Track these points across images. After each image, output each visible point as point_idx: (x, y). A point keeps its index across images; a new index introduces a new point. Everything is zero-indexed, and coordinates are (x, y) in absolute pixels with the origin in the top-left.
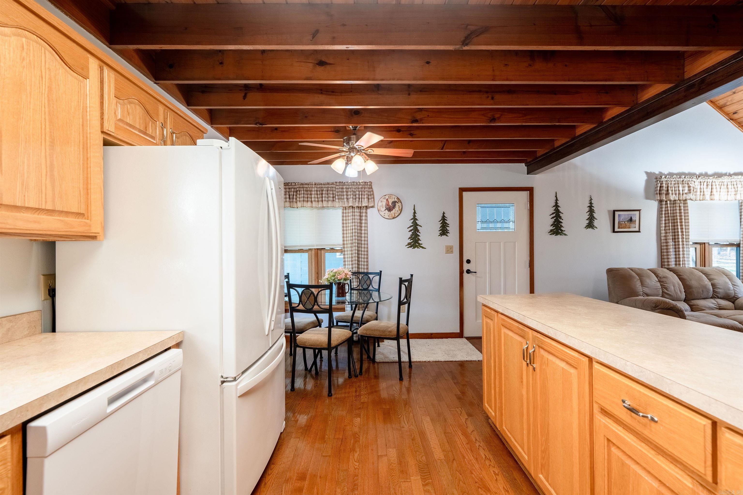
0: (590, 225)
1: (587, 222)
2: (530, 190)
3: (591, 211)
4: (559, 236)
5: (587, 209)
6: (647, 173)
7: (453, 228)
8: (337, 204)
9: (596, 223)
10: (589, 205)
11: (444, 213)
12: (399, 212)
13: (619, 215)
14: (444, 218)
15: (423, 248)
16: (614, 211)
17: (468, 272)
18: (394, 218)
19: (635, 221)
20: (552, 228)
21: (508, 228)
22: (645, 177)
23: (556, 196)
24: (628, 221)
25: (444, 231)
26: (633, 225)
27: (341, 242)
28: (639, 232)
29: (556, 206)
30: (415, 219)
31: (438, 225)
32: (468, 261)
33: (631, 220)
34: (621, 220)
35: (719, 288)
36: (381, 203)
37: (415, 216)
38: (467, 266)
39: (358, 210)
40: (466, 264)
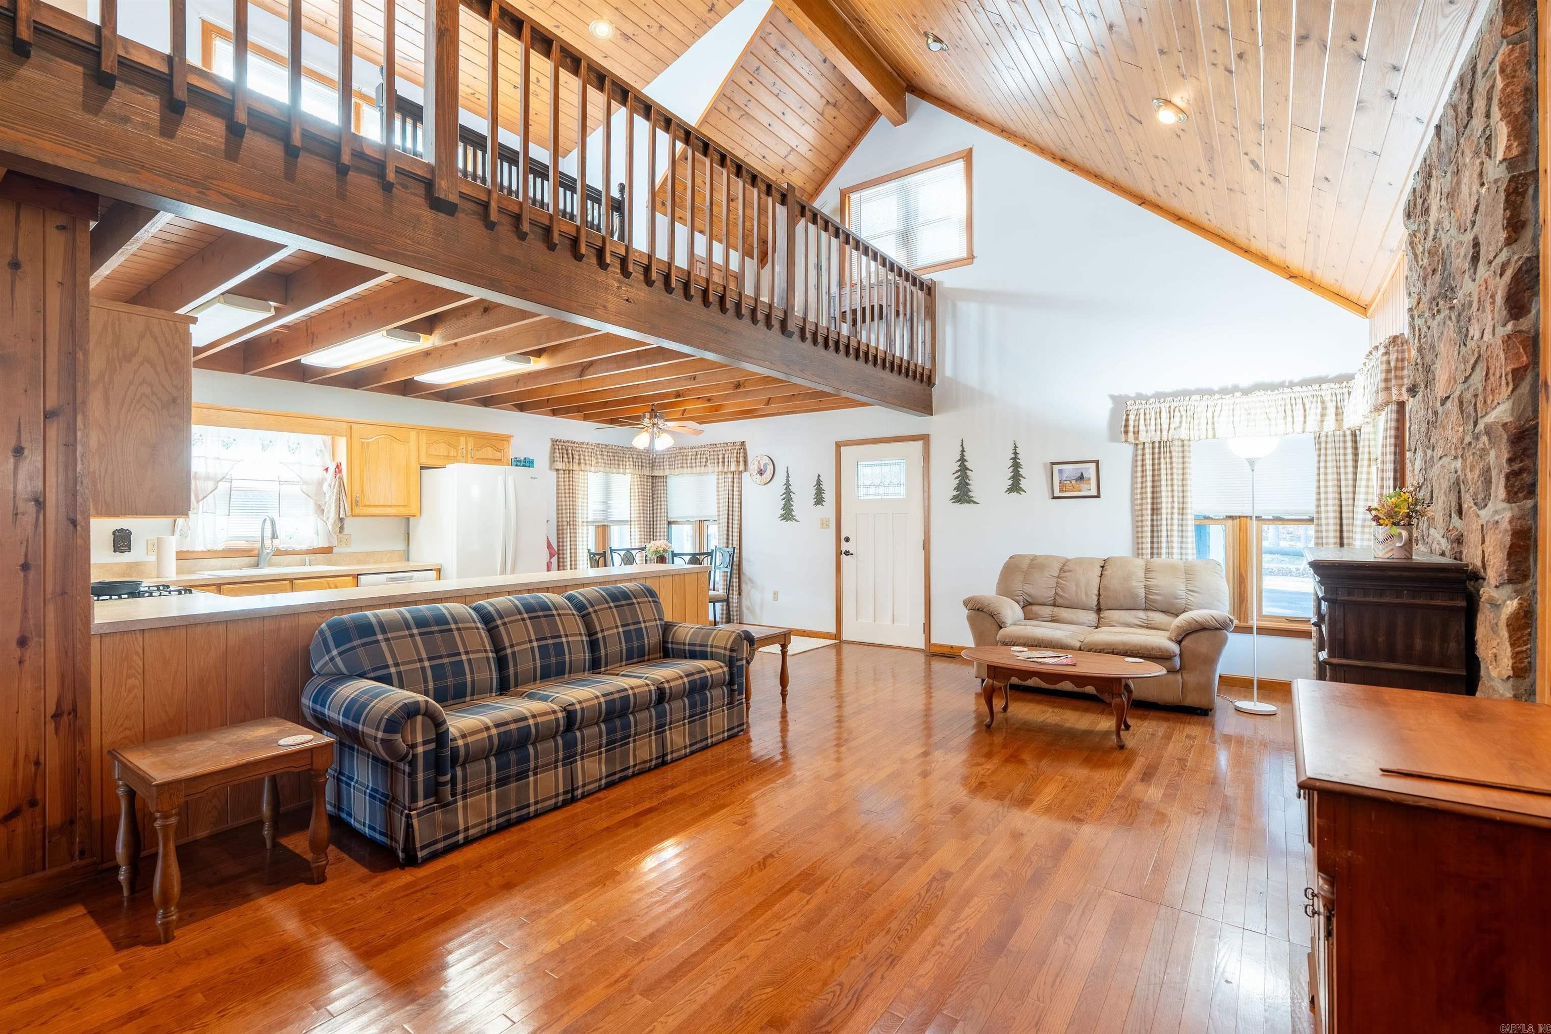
0: (1015, 487)
1: (1010, 482)
2: (925, 439)
3: (1016, 465)
4: (966, 505)
5: (1010, 463)
6: (1113, 397)
7: (829, 496)
8: (710, 468)
9: (1023, 484)
10: (1013, 456)
11: (819, 476)
12: (770, 476)
13: (1060, 471)
14: (819, 483)
15: (796, 521)
16: (1053, 464)
17: (847, 553)
18: (765, 484)
19: (1089, 479)
20: (955, 493)
21: (897, 494)
22: (1110, 404)
23: (962, 445)
24: (1076, 480)
25: (819, 500)
26: (1084, 486)
27: (716, 514)
28: (1098, 496)
29: (962, 460)
30: (788, 484)
31: (813, 492)
32: (847, 540)
33: (1081, 478)
34: (1064, 478)
35: (1156, 594)
36: (753, 467)
37: (788, 481)
38: (845, 546)
39: (731, 476)
40: (844, 543)
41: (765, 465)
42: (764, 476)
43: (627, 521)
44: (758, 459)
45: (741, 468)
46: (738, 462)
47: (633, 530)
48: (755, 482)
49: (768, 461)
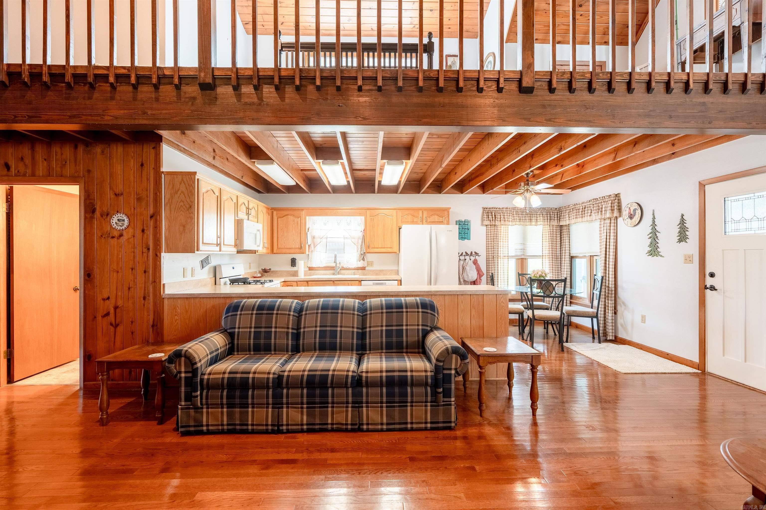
7: (693, 233)
8: (594, 216)
11: (682, 215)
12: (639, 219)
14: (682, 221)
15: (661, 256)
17: (713, 288)
18: (635, 226)
25: (683, 237)
30: (654, 224)
31: (677, 230)
32: (712, 275)
36: (625, 213)
37: (654, 222)
38: (709, 281)
39: (608, 221)
40: (708, 278)
41: (635, 210)
42: (633, 220)
43: (540, 256)
44: (629, 206)
45: (616, 214)
46: (612, 210)
47: (544, 262)
48: (627, 225)
49: (637, 207)
